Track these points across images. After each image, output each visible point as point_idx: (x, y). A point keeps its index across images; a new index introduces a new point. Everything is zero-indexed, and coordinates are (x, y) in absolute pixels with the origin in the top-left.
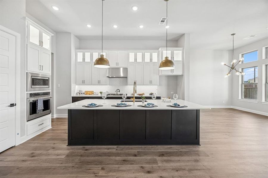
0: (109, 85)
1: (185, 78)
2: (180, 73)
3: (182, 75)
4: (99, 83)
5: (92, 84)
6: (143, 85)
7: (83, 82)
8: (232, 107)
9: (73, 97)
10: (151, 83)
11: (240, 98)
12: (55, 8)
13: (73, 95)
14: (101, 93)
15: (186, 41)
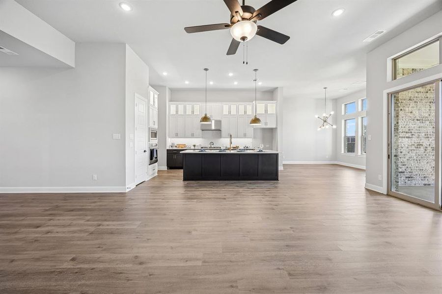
0: (202, 138)
1: (279, 131)
2: (274, 126)
3: (276, 128)
4: (193, 136)
5: (185, 137)
6: (237, 138)
7: (177, 136)
8: (336, 163)
9: (167, 150)
10: (245, 136)
11: (343, 152)
12: (165, 74)
13: (168, 148)
14: (194, 146)
15: (279, 95)
